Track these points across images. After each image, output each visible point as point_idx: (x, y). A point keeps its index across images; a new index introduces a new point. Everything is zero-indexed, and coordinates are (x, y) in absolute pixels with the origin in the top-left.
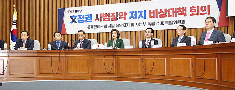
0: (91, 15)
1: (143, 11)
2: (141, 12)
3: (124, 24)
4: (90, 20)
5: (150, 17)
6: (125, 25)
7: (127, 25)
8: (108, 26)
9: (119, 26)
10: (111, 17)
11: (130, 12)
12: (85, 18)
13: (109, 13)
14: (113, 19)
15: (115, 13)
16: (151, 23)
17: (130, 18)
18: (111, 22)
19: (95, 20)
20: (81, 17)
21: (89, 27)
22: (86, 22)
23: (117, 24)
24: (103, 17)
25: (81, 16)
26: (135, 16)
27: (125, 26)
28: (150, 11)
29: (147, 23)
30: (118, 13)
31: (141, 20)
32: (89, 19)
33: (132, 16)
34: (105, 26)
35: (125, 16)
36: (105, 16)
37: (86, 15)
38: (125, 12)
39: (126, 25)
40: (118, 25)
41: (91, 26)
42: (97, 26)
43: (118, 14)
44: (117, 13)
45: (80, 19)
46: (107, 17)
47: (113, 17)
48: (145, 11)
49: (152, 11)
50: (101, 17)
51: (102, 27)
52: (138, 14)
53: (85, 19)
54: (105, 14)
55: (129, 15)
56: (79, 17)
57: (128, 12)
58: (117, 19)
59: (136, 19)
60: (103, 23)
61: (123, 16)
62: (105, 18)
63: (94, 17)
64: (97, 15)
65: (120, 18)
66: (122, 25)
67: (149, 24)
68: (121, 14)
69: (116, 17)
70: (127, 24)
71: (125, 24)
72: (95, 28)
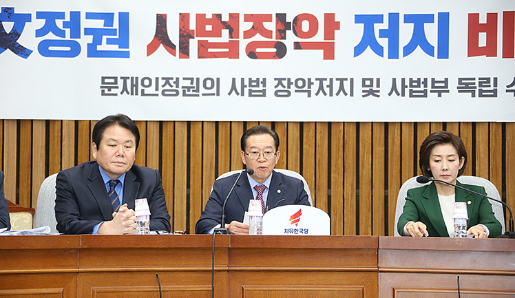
0: (124, 17)
1: (429, 18)
2: (418, 21)
3: (321, 80)
4: (115, 48)
5: (474, 50)
6: (325, 87)
7: (343, 86)
8: (226, 86)
9: (293, 88)
10: (247, 34)
11: (359, 19)
12: (88, 32)
13: (234, 17)
14: (258, 50)
15: (268, 18)
16: (477, 82)
17: (358, 50)
18: (245, 67)
19: (151, 49)
20: (59, 23)
21: (108, 85)
22: (93, 52)
23: (280, 81)
24: (201, 31)
25: (61, 15)
26: (384, 42)
27: (327, 90)
28: (473, 18)
29: (453, 85)
30: (290, 19)
31: (419, 65)
32: (109, 42)
33: (368, 41)
34: (209, 84)
35: (329, 34)
36: (209, 28)
37: (90, 16)
38: (329, 18)
39: (336, 85)
40: (290, 83)
41: (120, 83)
42: (162, 82)
43: (288, 26)
44: (281, 17)
45: (51, 36)
46: (225, 36)
47: (258, 37)
48: (444, 18)
49: (483, 20)
50: (185, 36)
51: (193, 88)
52: (406, 32)
53: (85, 41)
54: (209, 16)
55: (349, 35)
56: (41, 23)
57: (345, 18)
58: (281, 51)
59: (393, 54)
60: (195, 67)
61: (319, 37)
62: (211, 40)
63: (141, 32)
64: (161, 20)
65: (298, 46)
66: (310, 83)
67: (465, 85)
68: (305, 26)
69: (274, 39)
70: (342, 80)
71: (326, 83)
72: (147, 91)
